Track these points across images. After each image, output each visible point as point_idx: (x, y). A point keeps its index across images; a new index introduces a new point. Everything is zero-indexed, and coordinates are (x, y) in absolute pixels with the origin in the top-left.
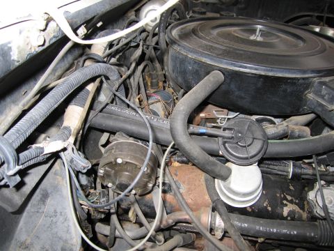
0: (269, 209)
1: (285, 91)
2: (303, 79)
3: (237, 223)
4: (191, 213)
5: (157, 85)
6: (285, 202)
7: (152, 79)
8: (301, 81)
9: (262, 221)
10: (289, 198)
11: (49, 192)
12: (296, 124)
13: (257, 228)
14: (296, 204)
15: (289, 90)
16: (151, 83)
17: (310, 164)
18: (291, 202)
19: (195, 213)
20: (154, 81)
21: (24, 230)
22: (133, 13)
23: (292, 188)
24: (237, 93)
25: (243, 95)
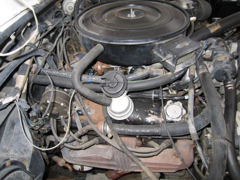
0: (140, 119)
1: (140, 51)
2: (149, 44)
3: (118, 129)
4: (93, 125)
5: (80, 49)
6: (149, 114)
7: (76, 46)
8: (147, 45)
9: (131, 126)
10: (152, 112)
11: (15, 122)
12: (156, 68)
13: (129, 130)
14: (156, 115)
15: (142, 51)
16: (76, 49)
17: (167, 91)
18: (153, 114)
19: (96, 125)
20: (77, 47)
21: (4, 143)
22: (60, 4)
23: (154, 106)
24: (112, 55)
25: (116, 56)
